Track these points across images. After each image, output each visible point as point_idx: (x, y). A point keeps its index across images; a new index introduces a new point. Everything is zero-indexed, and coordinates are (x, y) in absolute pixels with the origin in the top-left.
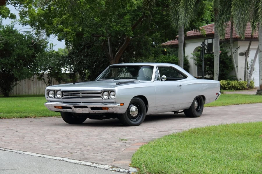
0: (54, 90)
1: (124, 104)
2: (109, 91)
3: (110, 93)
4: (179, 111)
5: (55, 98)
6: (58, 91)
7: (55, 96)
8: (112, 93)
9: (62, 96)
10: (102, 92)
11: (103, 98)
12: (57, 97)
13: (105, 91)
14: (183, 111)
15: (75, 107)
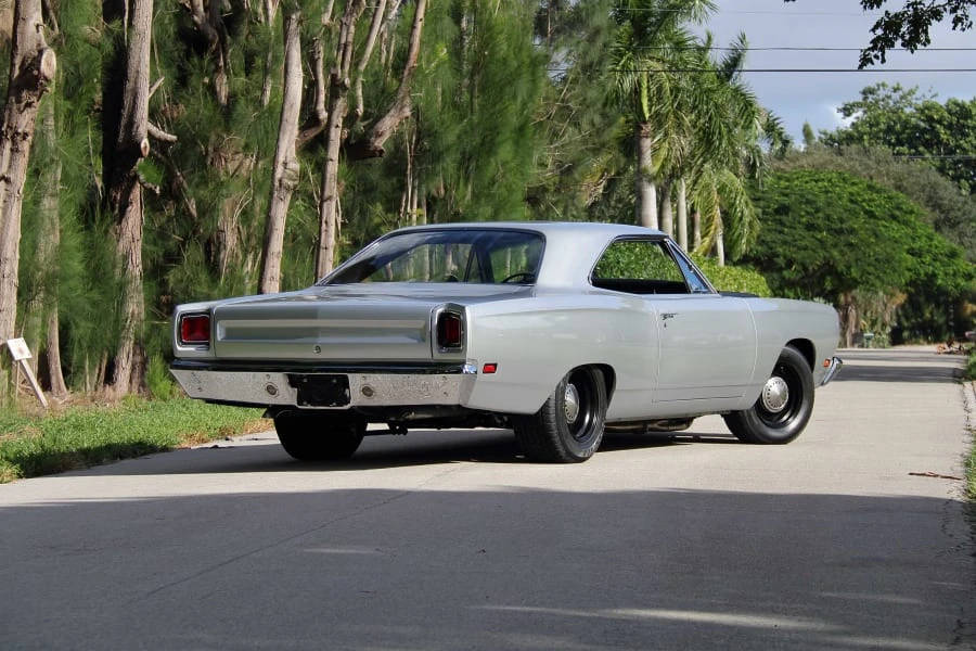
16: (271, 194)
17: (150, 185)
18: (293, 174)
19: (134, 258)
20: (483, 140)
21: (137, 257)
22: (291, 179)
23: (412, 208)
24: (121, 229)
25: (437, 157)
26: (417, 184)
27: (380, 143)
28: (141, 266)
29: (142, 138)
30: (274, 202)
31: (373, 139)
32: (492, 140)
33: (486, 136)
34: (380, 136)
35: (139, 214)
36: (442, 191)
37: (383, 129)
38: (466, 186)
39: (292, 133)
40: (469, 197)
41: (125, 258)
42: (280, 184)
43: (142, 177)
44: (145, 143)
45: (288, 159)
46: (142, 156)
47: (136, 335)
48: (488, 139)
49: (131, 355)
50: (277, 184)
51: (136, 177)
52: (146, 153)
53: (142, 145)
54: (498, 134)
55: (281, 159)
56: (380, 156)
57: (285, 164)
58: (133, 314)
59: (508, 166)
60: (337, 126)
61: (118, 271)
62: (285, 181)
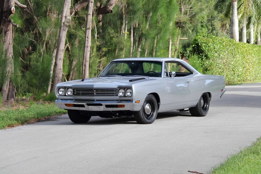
0: (65, 88)
1: (139, 101)
2: (125, 88)
3: (127, 90)
4: (185, 110)
5: (65, 95)
6: (68, 88)
7: (65, 94)
8: (128, 90)
9: (74, 94)
10: (117, 90)
11: (118, 95)
12: (67, 94)
13: (120, 88)
14: (188, 109)
15: (88, 105)
16: (60, 28)
17: (15, 24)
18: (68, 20)
19: (10, 51)
20: (153, 6)
21: (11, 50)
22: (68, 22)
23: (125, 31)
24: (5, 40)
25: (134, 12)
26: (127, 22)
27: (111, 8)
28: (12, 54)
29: (12, 6)
30: (61, 31)
31: (109, 6)
32: (156, 6)
33: (154, 5)
34: (111, 5)
35: (12, 34)
36: (137, 25)
37: (112, 3)
38: (146, 23)
39: (68, 6)
40: (147, 27)
41: (6, 51)
42: (64, 24)
43: (12, 21)
44: (13, 8)
45: (67, 15)
46: (12, 13)
47: (11, 78)
48: (155, 6)
49: (8, 86)
50: (62, 24)
51: (10, 21)
52: (14, 12)
53: (12, 9)
54: (158, 4)
55: (64, 15)
56: (111, 13)
57: (66, 17)
58: (9, 71)
59: (162, 16)
60: (92, 2)
61: (3, 56)
62: (66, 23)
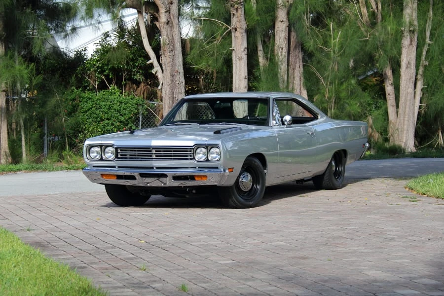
0: (101, 146)
2: (207, 147)
6: (107, 146)
7: (102, 157)
8: (213, 150)
9: (116, 157)
10: (193, 149)
11: (196, 158)
12: (105, 157)
14: (311, 178)
15: (142, 175)
